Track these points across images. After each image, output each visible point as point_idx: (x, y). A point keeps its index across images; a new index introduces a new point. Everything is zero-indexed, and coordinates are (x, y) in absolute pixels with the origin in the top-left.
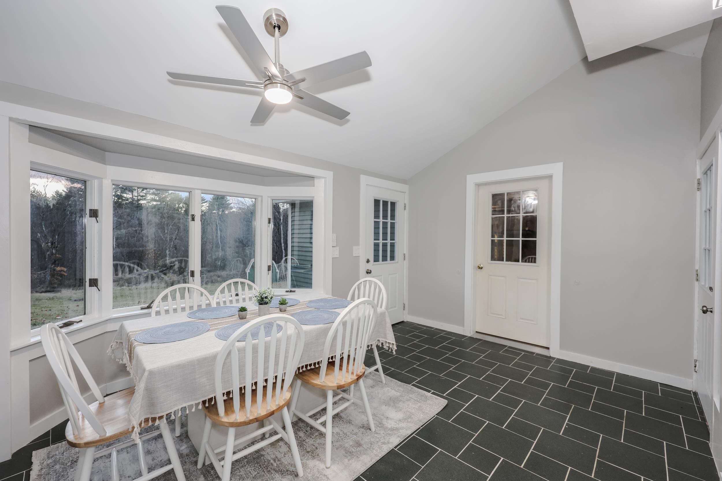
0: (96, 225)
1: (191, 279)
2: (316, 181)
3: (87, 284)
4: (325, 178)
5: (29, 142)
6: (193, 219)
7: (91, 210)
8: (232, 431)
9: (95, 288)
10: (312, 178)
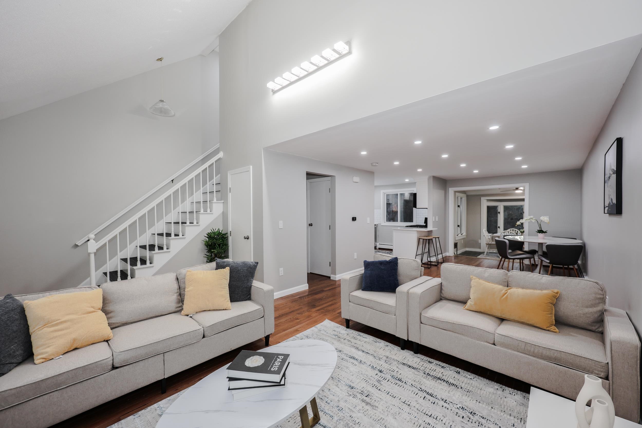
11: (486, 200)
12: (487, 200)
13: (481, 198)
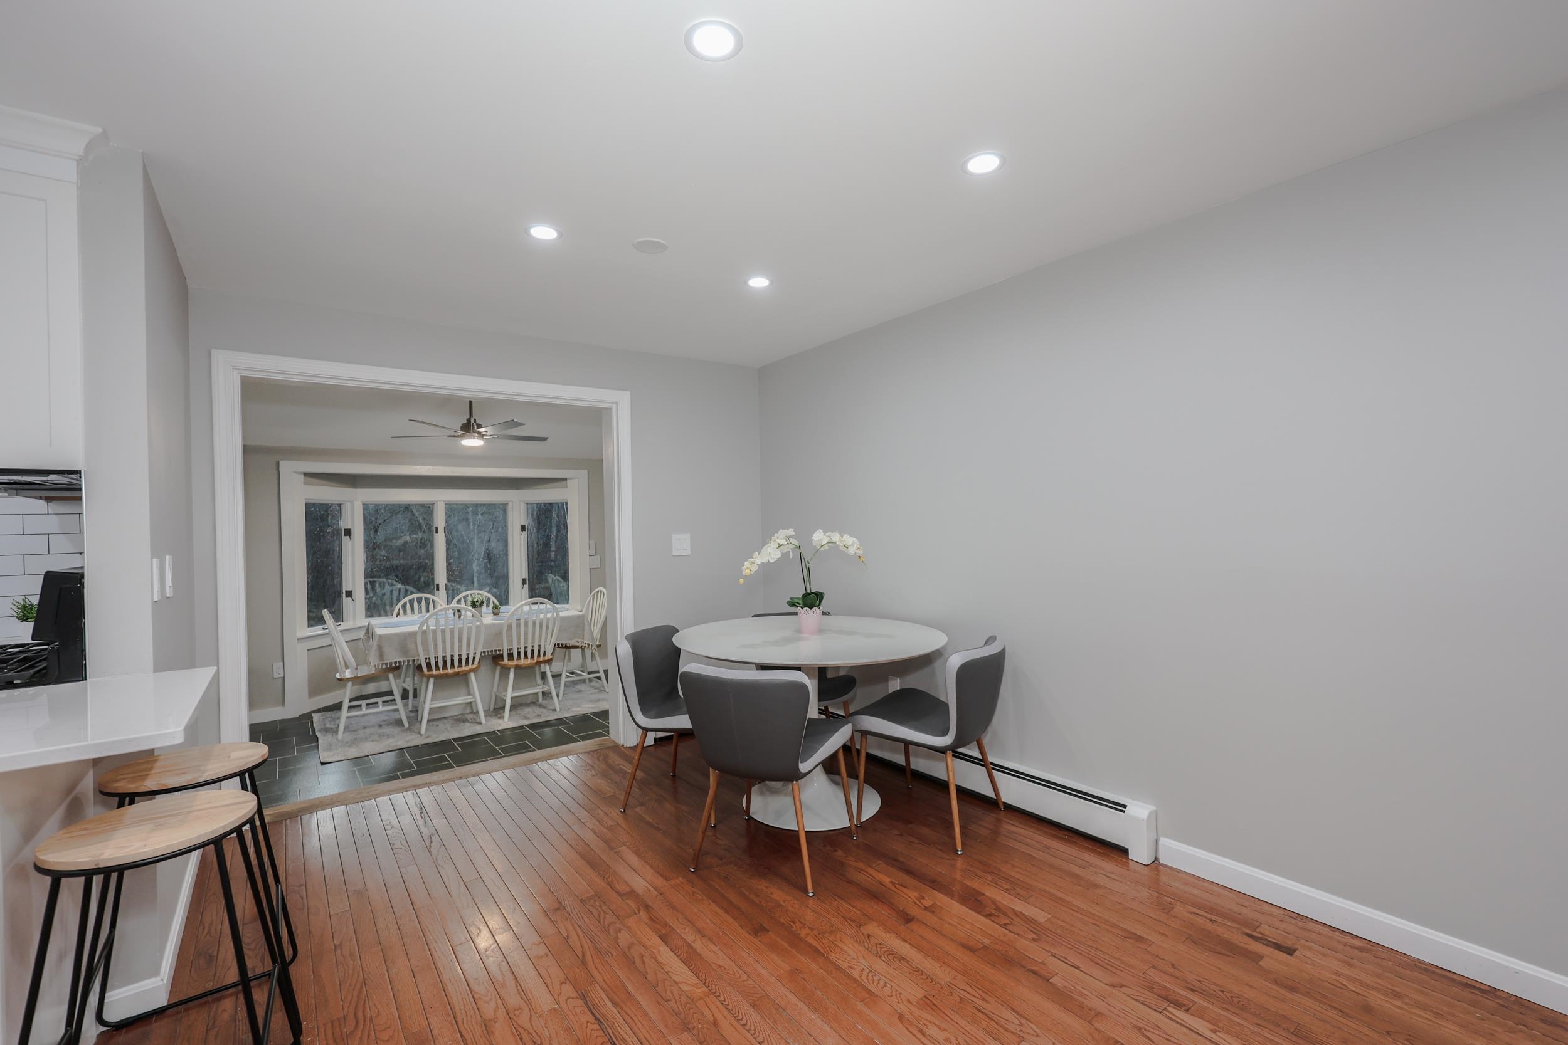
0: (350, 542)
1: (436, 592)
2: (568, 481)
3: (344, 595)
4: (578, 478)
5: (305, 484)
6: (437, 532)
7: (345, 530)
8: (432, 680)
9: (350, 598)
10: (565, 479)
11: (302, 476)
12: (306, 474)
13: (278, 463)
